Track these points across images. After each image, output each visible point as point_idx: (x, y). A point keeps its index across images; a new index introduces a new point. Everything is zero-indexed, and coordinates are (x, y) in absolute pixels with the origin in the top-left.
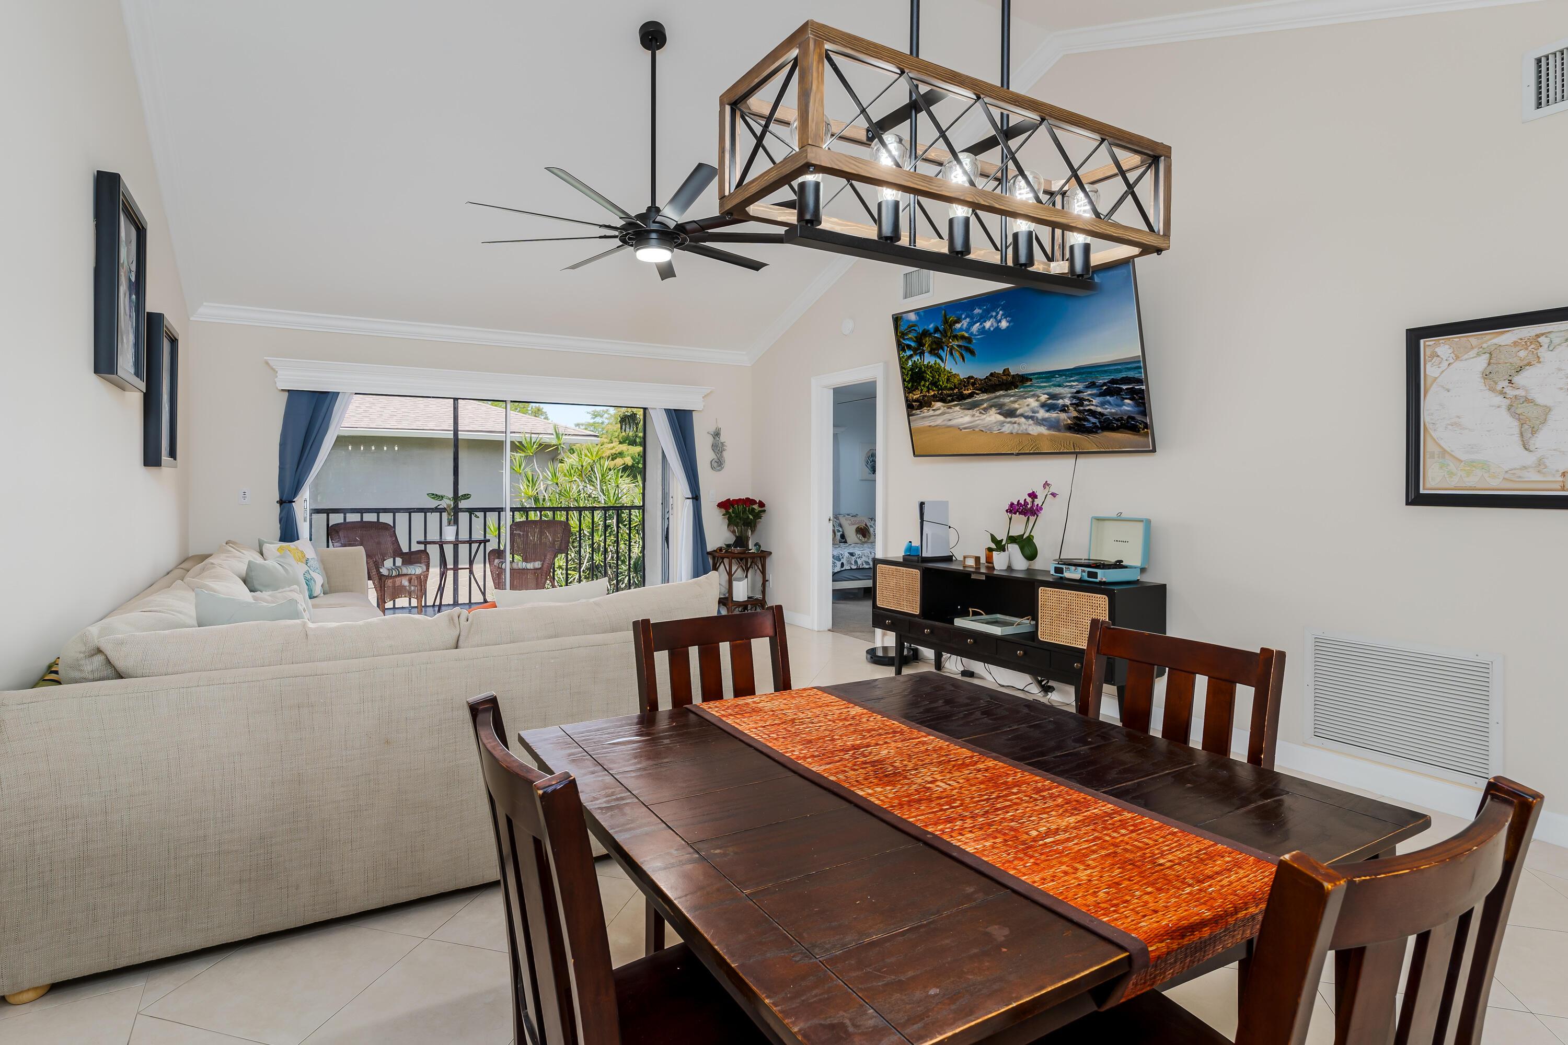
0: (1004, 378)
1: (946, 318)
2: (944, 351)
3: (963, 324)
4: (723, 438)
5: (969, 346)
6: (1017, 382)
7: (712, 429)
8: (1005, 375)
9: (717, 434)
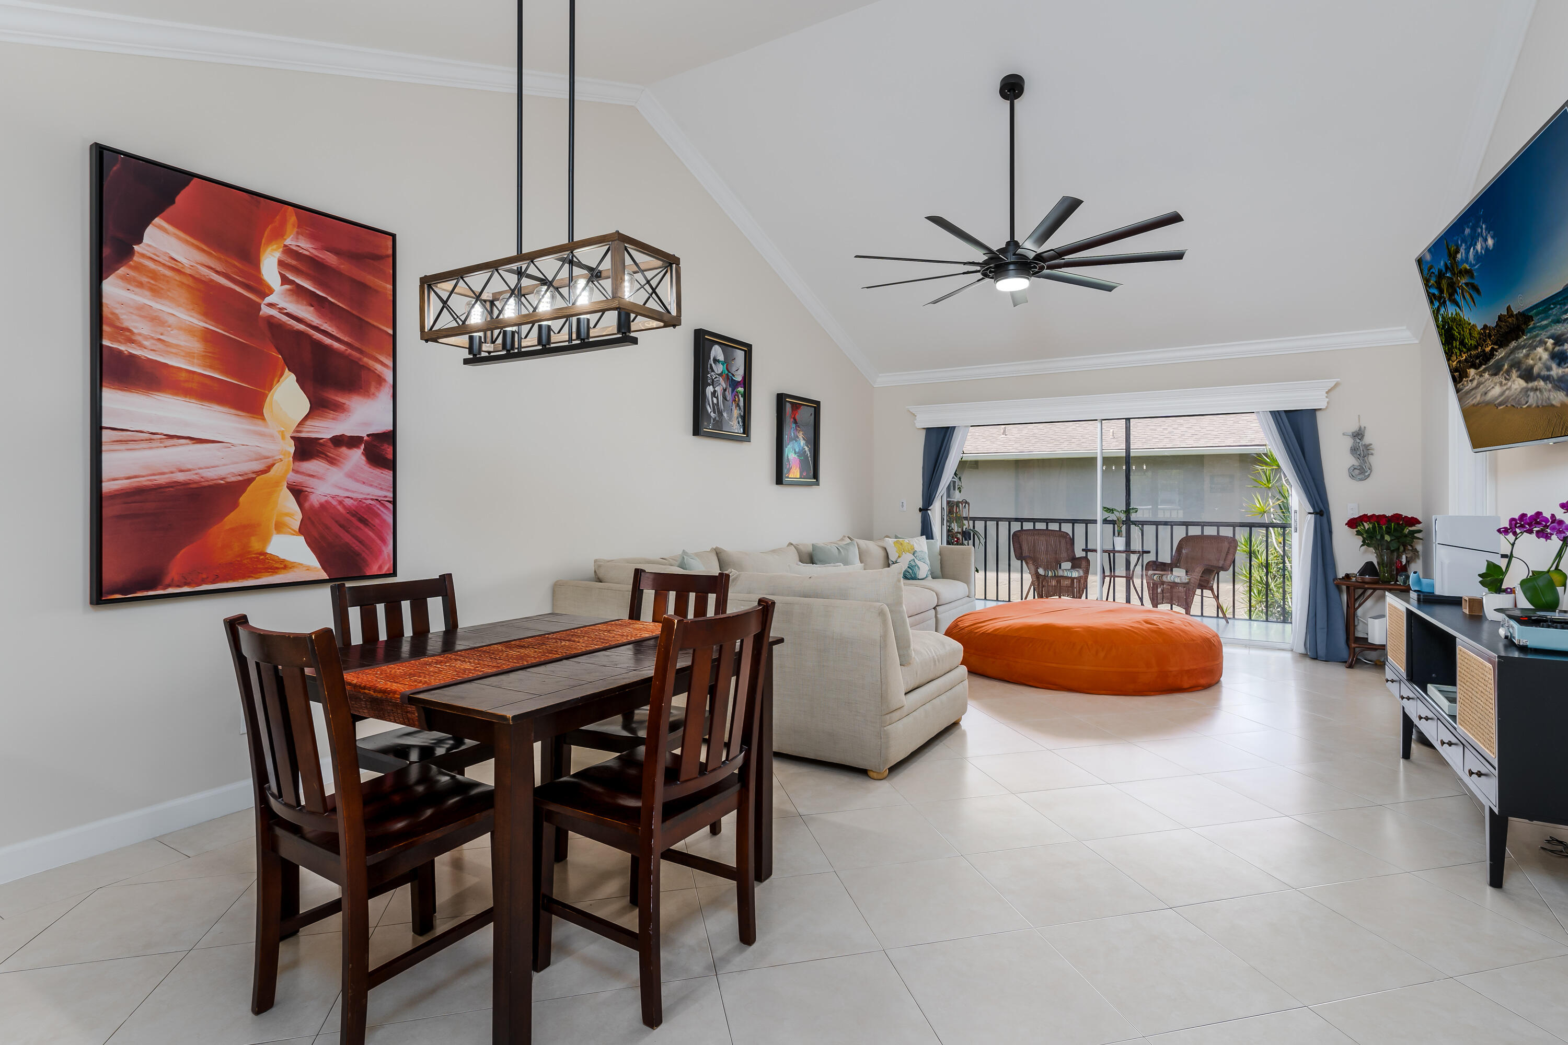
0: (1510, 320)
1: (1448, 249)
2: (1458, 295)
3: (1462, 253)
4: (1367, 440)
5: (1473, 282)
6: (1522, 324)
7: (1354, 428)
8: (1509, 317)
9: (1358, 435)
